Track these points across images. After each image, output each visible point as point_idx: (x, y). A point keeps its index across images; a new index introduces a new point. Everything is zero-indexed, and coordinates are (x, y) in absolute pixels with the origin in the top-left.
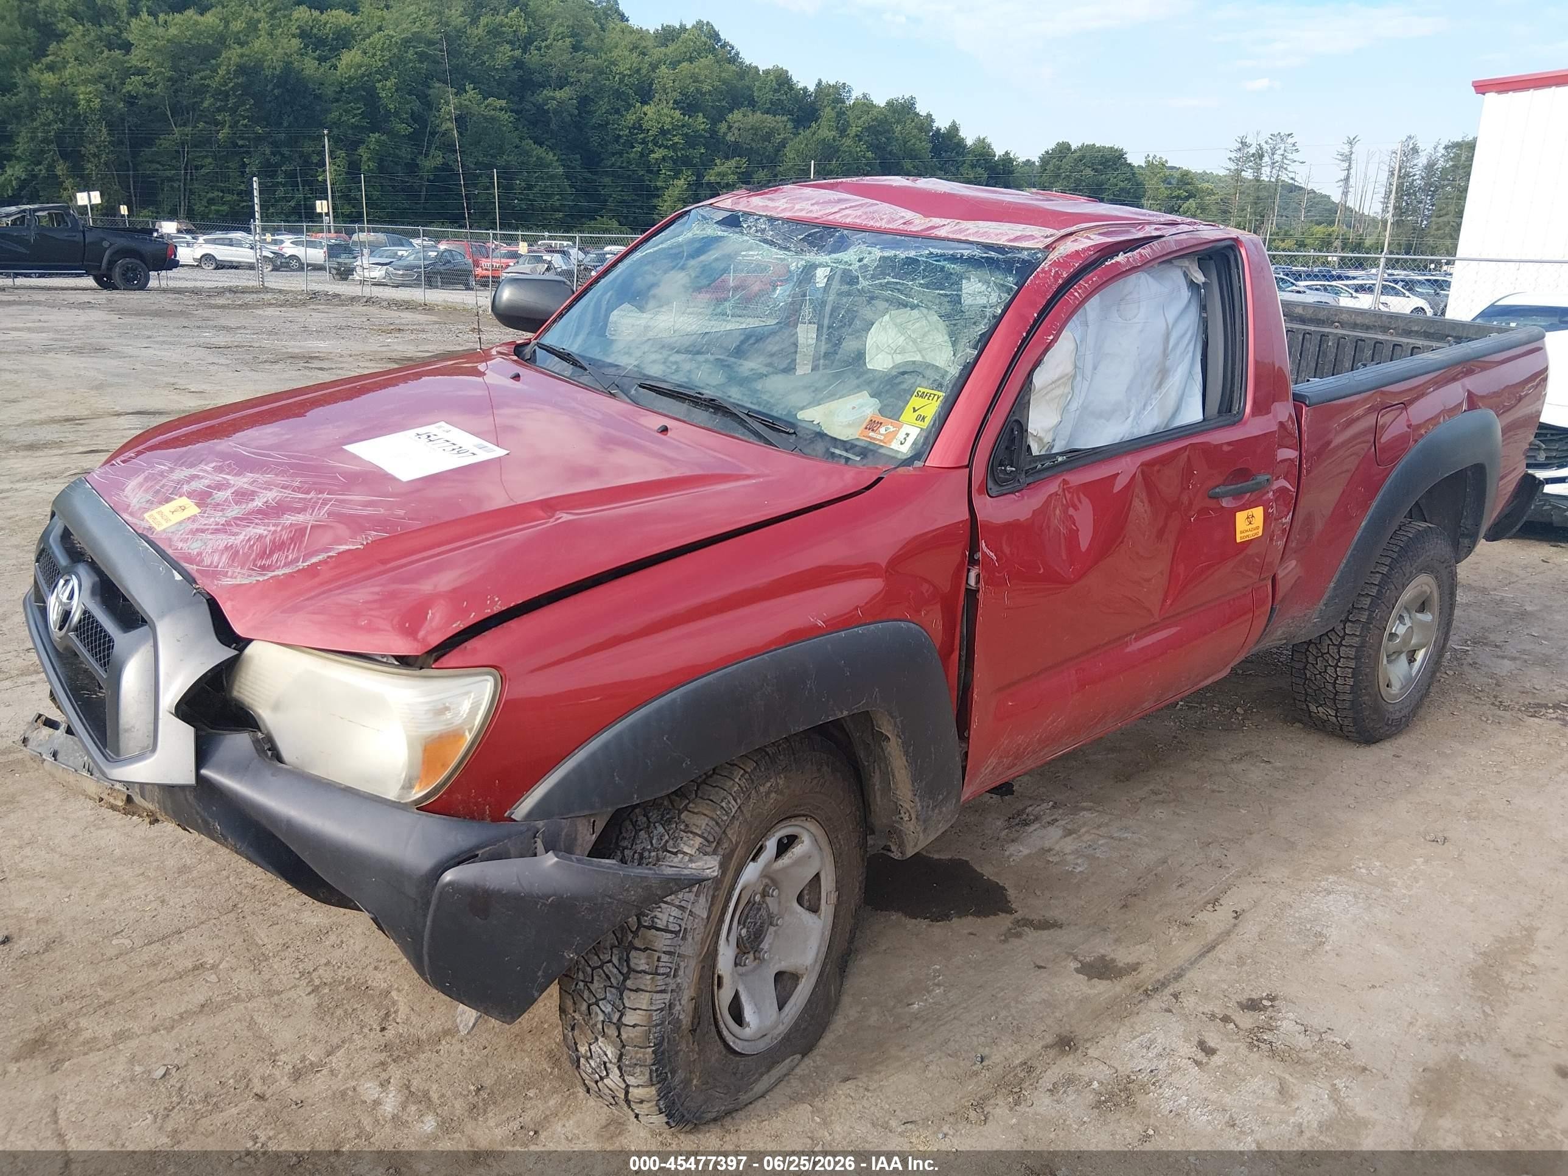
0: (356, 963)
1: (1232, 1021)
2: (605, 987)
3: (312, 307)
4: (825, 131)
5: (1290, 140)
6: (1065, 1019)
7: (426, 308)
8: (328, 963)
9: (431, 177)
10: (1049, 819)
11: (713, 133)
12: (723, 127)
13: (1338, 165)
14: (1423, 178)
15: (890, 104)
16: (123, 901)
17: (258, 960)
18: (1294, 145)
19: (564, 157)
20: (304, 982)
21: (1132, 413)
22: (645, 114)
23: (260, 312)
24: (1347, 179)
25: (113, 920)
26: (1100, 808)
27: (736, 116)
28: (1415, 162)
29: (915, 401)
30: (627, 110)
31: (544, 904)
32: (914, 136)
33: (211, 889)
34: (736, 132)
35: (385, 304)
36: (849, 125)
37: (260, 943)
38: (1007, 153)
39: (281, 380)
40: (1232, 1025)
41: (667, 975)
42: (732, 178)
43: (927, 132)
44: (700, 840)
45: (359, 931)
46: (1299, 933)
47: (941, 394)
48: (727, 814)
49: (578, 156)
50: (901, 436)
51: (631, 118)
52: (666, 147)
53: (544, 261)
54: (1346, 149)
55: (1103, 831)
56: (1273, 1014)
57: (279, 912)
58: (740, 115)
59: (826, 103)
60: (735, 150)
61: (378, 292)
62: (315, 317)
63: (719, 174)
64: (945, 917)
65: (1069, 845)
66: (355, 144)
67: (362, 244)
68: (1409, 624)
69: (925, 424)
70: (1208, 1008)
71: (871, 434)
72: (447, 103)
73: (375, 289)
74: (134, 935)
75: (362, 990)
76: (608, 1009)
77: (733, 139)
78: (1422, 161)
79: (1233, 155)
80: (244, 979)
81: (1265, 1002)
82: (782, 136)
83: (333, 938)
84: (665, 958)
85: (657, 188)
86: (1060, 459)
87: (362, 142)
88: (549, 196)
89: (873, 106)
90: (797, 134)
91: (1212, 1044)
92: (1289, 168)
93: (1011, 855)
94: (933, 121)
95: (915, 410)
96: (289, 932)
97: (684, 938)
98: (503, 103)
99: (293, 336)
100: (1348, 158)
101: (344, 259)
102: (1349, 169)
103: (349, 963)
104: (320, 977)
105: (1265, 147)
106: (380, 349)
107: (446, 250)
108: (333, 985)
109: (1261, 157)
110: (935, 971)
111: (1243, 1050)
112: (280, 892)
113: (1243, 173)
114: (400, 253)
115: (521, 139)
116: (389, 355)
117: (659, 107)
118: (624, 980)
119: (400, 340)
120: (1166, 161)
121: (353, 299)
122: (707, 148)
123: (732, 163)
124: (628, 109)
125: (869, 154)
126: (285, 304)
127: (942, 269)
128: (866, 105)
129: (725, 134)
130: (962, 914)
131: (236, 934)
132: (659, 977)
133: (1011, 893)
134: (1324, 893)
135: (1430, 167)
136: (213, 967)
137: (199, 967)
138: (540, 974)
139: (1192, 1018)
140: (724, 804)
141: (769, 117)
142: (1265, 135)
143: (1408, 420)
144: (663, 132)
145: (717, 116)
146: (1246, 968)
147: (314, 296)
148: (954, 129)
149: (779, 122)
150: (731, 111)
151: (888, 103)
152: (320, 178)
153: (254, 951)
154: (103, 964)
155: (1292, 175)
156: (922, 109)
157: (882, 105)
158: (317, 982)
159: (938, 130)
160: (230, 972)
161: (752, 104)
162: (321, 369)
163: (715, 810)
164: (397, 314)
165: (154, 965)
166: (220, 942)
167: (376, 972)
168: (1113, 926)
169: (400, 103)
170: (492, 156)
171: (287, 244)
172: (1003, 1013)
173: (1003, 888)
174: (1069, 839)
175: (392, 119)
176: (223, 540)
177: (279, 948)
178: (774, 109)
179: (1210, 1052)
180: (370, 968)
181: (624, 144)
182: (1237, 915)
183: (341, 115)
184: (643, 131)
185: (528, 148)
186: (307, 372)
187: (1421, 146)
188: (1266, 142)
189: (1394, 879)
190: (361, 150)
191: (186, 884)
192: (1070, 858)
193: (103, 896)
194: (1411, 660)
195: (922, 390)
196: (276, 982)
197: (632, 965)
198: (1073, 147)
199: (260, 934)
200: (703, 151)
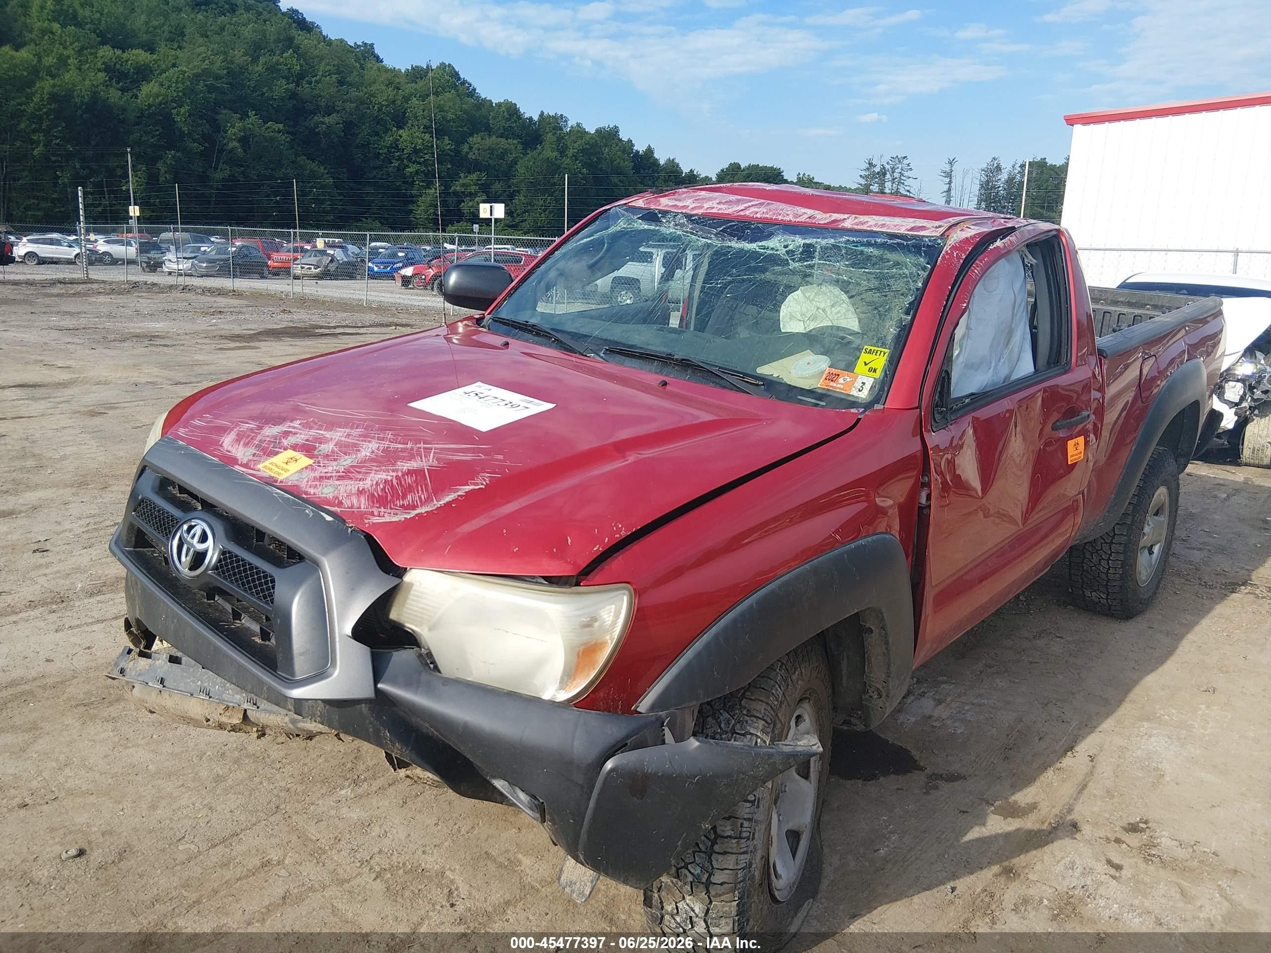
0: (405, 850)
1: (1123, 842)
2: (694, 852)
3: (136, 294)
4: (548, 152)
5: (906, 162)
6: (1000, 852)
7: (236, 294)
8: (380, 852)
9: (220, 187)
10: (920, 692)
11: (457, 152)
12: (465, 148)
13: (942, 181)
14: (1005, 189)
15: (599, 131)
16: (174, 810)
17: (317, 854)
18: (908, 165)
19: (333, 170)
20: (366, 870)
21: (993, 364)
22: (401, 136)
23: (94, 299)
24: (949, 190)
25: (172, 829)
26: (954, 681)
27: (475, 139)
28: (999, 177)
29: (864, 357)
30: (385, 133)
31: (691, 782)
32: (619, 157)
33: (251, 794)
34: (476, 151)
35: (200, 291)
36: (567, 148)
37: (314, 838)
38: (692, 171)
39: (134, 355)
40: (1124, 846)
41: (748, 838)
42: (473, 189)
43: (629, 154)
44: (763, 722)
45: (397, 821)
46: (1142, 769)
47: (886, 350)
48: (777, 700)
49: (345, 170)
50: (858, 384)
51: (388, 139)
52: (419, 163)
53: (328, 255)
54: (948, 168)
55: (964, 699)
56: (1151, 834)
57: (320, 810)
58: (479, 138)
59: (548, 130)
60: (475, 166)
61: (189, 281)
62: (144, 303)
63: (463, 185)
64: (874, 777)
65: (942, 712)
66: (154, 160)
67: (169, 241)
68: (1152, 525)
69: (878, 374)
70: (1102, 834)
71: (832, 384)
72: (233, 126)
73: (188, 279)
74: (196, 840)
75: (418, 872)
76: (698, 871)
77: (474, 157)
78: (1004, 176)
79: (863, 173)
80: (311, 871)
81: (1141, 825)
82: (514, 155)
83: (376, 830)
84: (746, 824)
85: (412, 196)
86: (967, 401)
87: (160, 158)
88: (322, 202)
89: (587, 133)
90: (526, 154)
91: (1116, 860)
92: (905, 182)
93: (903, 723)
94: (633, 145)
95: (866, 364)
96: (336, 828)
97: (758, 807)
98: (281, 126)
99: (130, 319)
100: (949, 175)
101: (153, 254)
102: (950, 183)
103: (399, 850)
104: (378, 864)
105: (887, 167)
106: (209, 328)
107: (243, 246)
108: (392, 869)
109: (884, 174)
110: (884, 821)
111: (1142, 865)
112: (313, 793)
113: (871, 187)
114: (203, 249)
115: (297, 155)
116: (219, 333)
117: (413, 131)
118: (712, 845)
119: (224, 320)
120: (813, 178)
121: (171, 287)
122: (452, 165)
123: (474, 176)
124: (386, 131)
125: (585, 171)
126: (112, 292)
127: (862, 253)
128: (579, 132)
129: (467, 153)
130: (886, 773)
131: (289, 832)
132: (743, 841)
133: (915, 753)
134: (1146, 737)
135: (1010, 180)
136: (279, 863)
137: (265, 864)
138: (679, 843)
139: (1093, 842)
140: (774, 691)
141: (503, 140)
142: (887, 158)
143: (1158, 368)
144: (416, 151)
145: (461, 139)
146: (1116, 800)
147: (135, 285)
148: (650, 151)
149: (511, 144)
150: (471, 135)
151: (597, 131)
152: (124, 188)
153: (311, 846)
154: (178, 868)
155: (908, 188)
156: (624, 136)
157: (592, 132)
158: (377, 869)
159: (638, 152)
160: (297, 866)
161: (488, 130)
162: (165, 346)
163: (768, 697)
164: (213, 299)
165: (225, 865)
166: (277, 840)
167: (426, 856)
168: (1003, 775)
169: (192, 126)
170: (272, 169)
171: (101, 242)
172: (952, 852)
173: (906, 750)
174: (941, 707)
175: (186, 139)
176: (352, 486)
177: (332, 841)
178: (506, 134)
179: (1118, 868)
180: (419, 852)
181: (383, 161)
182: (1092, 758)
183: (141, 136)
184: (399, 150)
185: (302, 163)
186: (153, 348)
187: (1003, 166)
188: (888, 163)
189: (1191, 722)
190: (160, 165)
191: (226, 791)
192: (949, 722)
193: (153, 807)
194: (1151, 553)
195: (869, 348)
196: (340, 871)
197: (719, 832)
198: (742, 167)
199: (312, 831)
200: (449, 166)
